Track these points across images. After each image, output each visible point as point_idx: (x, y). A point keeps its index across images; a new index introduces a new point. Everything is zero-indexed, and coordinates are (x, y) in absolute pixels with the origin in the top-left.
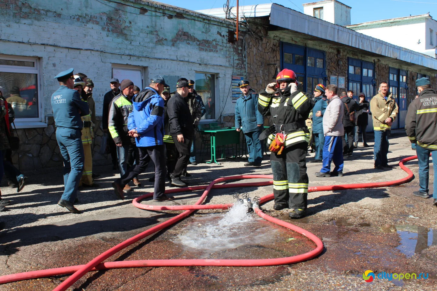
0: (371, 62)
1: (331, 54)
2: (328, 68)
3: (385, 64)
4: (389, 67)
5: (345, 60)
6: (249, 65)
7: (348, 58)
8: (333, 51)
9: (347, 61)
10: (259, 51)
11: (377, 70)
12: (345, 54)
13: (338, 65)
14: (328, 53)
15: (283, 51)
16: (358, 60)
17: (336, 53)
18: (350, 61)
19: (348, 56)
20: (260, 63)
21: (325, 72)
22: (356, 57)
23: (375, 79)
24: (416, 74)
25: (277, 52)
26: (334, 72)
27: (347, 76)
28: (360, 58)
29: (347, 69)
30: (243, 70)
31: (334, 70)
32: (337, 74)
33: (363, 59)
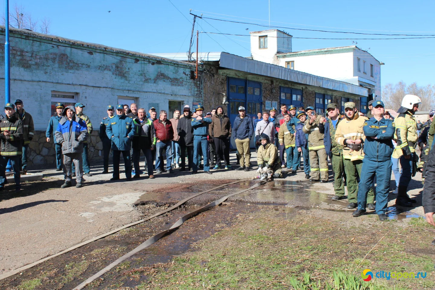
0: (300, 90)
1: (266, 84)
2: (264, 95)
3: (312, 90)
4: (316, 93)
5: (277, 89)
6: (205, 95)
7: (280, 87)
8: (267, 82)
9: (279, 89)
10: (212, 84)
11: (304, 95)
12: (277, 83)
13: (272, 92)
14: (264, 84)
15: (230, 83)
16: (288, 88)
17: (271, 83)
18: (282, 89)
19: (280, 85)
20: (212, 93)
21: (262, 98)
22: (287, 86)
23: (303, 102)
24: (340, 98)
25: (225, 84)
26: (269, 98)
27: (279, 101)
28: (290, 86)
29: (279, 95)
30: (201, 99)
31: (269, 96)
32: (271, 99)
33: (293, 87)
